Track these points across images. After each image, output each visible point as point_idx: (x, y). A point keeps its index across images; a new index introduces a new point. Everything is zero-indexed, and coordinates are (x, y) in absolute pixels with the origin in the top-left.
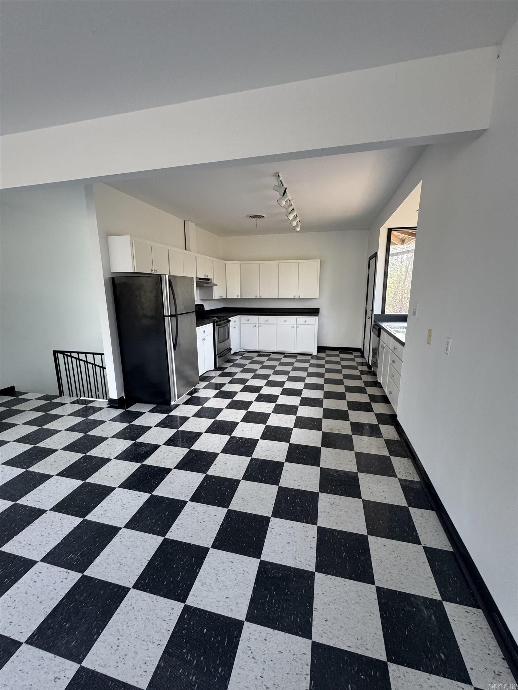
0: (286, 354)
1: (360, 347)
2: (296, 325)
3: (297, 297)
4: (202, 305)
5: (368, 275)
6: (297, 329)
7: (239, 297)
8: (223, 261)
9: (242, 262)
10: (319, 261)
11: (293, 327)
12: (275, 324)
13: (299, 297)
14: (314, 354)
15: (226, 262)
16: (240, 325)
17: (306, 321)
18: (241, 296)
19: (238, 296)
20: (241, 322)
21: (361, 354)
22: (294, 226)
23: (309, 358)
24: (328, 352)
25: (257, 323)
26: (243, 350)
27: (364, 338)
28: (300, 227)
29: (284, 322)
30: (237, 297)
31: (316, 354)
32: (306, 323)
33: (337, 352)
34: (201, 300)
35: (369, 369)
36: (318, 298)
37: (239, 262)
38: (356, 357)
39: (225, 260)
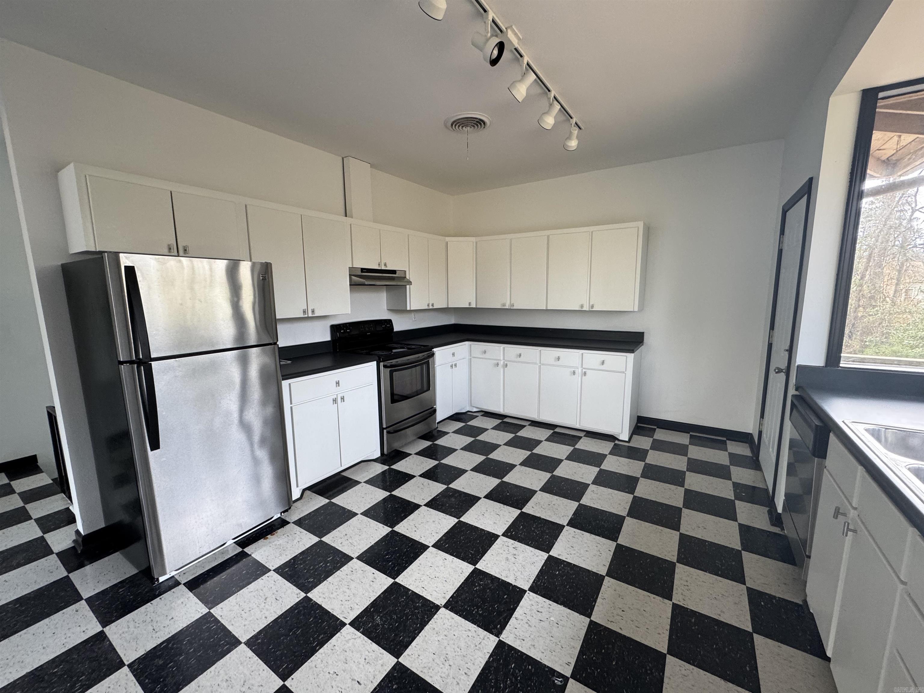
0: (557, 430)
1: (750, 431)
2: (580, 370)
3: (586, 308)
4: (389, 322)
5: (780, 252)
6: (584, 377)
7: (473, 306)
8: (441, 238)
9: (479, 239)
10: (641, 224)
11: (574, 373)
12: (536, 363)
13: (592, 307)
14: (620, 439)
15: (447, 239)
16: (471, 359)
17: (603, 363)
18: (476, 305)
19: (470, 304)
20: (473, 355)
21: (752, 451)
22: (549, 127)
23: (604, 447)
24: (661, 435)
25: (502, 358)
26: (475, 410)
27: (762, 416)
28: (577, 138)
29: (555, 361)
30: (468, 306)
31: (627, 440)
32: (602, 367)
33: (683, 439)
34: (390, 310)
35: (773, 525)
36: (636, 309)
37: (473, 239)
38: (735, 459)
39: (446, 236)
